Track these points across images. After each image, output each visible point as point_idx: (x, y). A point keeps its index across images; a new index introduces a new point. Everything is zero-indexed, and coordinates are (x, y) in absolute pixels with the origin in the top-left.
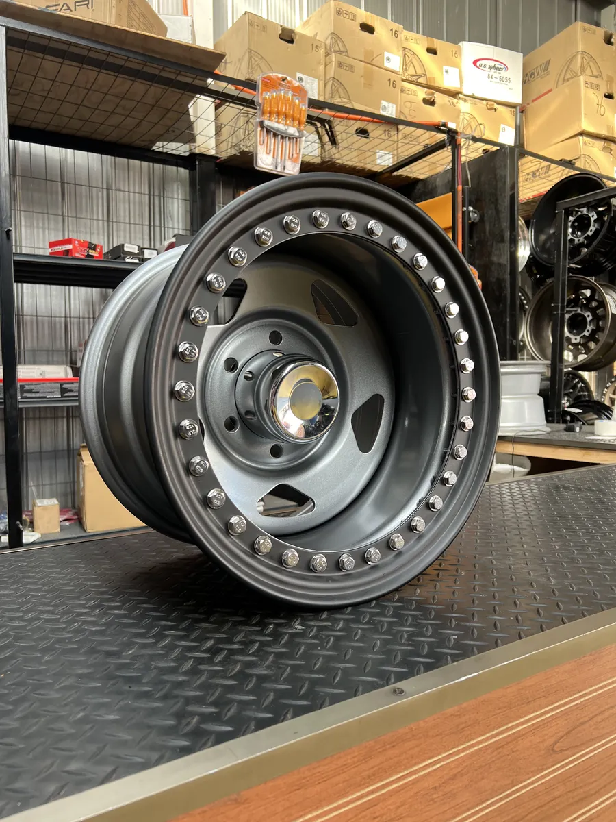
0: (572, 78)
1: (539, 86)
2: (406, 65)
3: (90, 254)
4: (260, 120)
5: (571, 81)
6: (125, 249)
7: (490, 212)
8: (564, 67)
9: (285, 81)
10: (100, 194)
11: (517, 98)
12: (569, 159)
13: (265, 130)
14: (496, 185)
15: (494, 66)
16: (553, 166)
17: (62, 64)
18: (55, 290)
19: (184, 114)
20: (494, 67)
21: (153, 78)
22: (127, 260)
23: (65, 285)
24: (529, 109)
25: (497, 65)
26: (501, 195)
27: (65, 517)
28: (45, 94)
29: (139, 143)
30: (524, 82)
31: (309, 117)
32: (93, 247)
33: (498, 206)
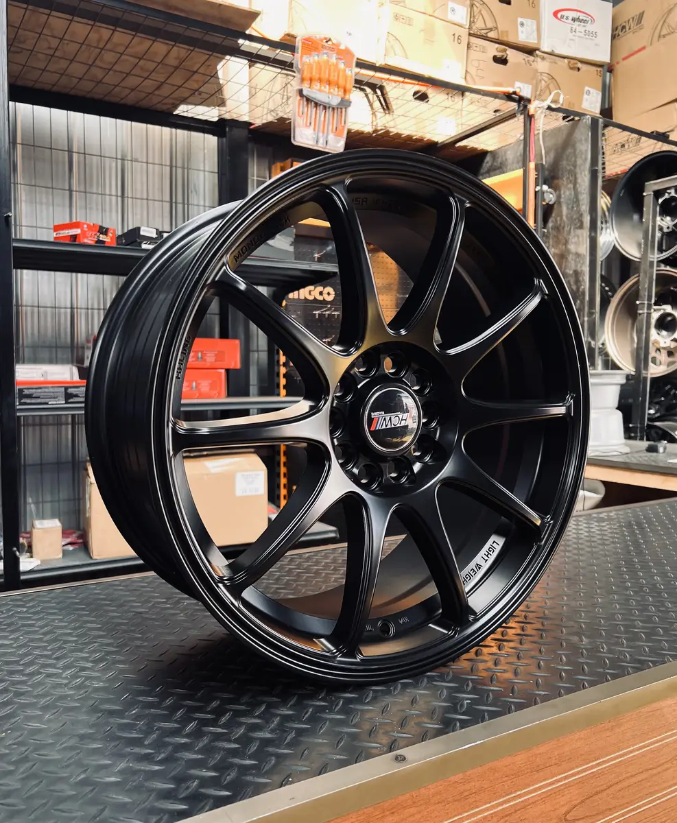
0: (669, 34)
1: (631, 41)
2: (474, 17)
3: (101, 239)
4: (300, 88)
5: (667, 37)
6: (142, 233)
7: (568, 193)
8: (660, 21)
9: (329, 43)
10: (114, 165)
11: (605, 58)
12: (661, 130)
13: (305, 99)
14: (575, 161)
15: (578, 18)
16: (644, 139)
17: (71, 21)
18: (62, 278)
19: (212, 77)
20: (578, 20)
21: (175, 38)
22: (144, 246)
23: (71, 271)
24: (619, 69)
25: (582, 17)
26: (581, 173)
27: (69, 540)
28: (51, 52)
29: (160, 107)
30: (614, 37)
31: (357, 81)
32: (103, 231)
33: (578, 185)
